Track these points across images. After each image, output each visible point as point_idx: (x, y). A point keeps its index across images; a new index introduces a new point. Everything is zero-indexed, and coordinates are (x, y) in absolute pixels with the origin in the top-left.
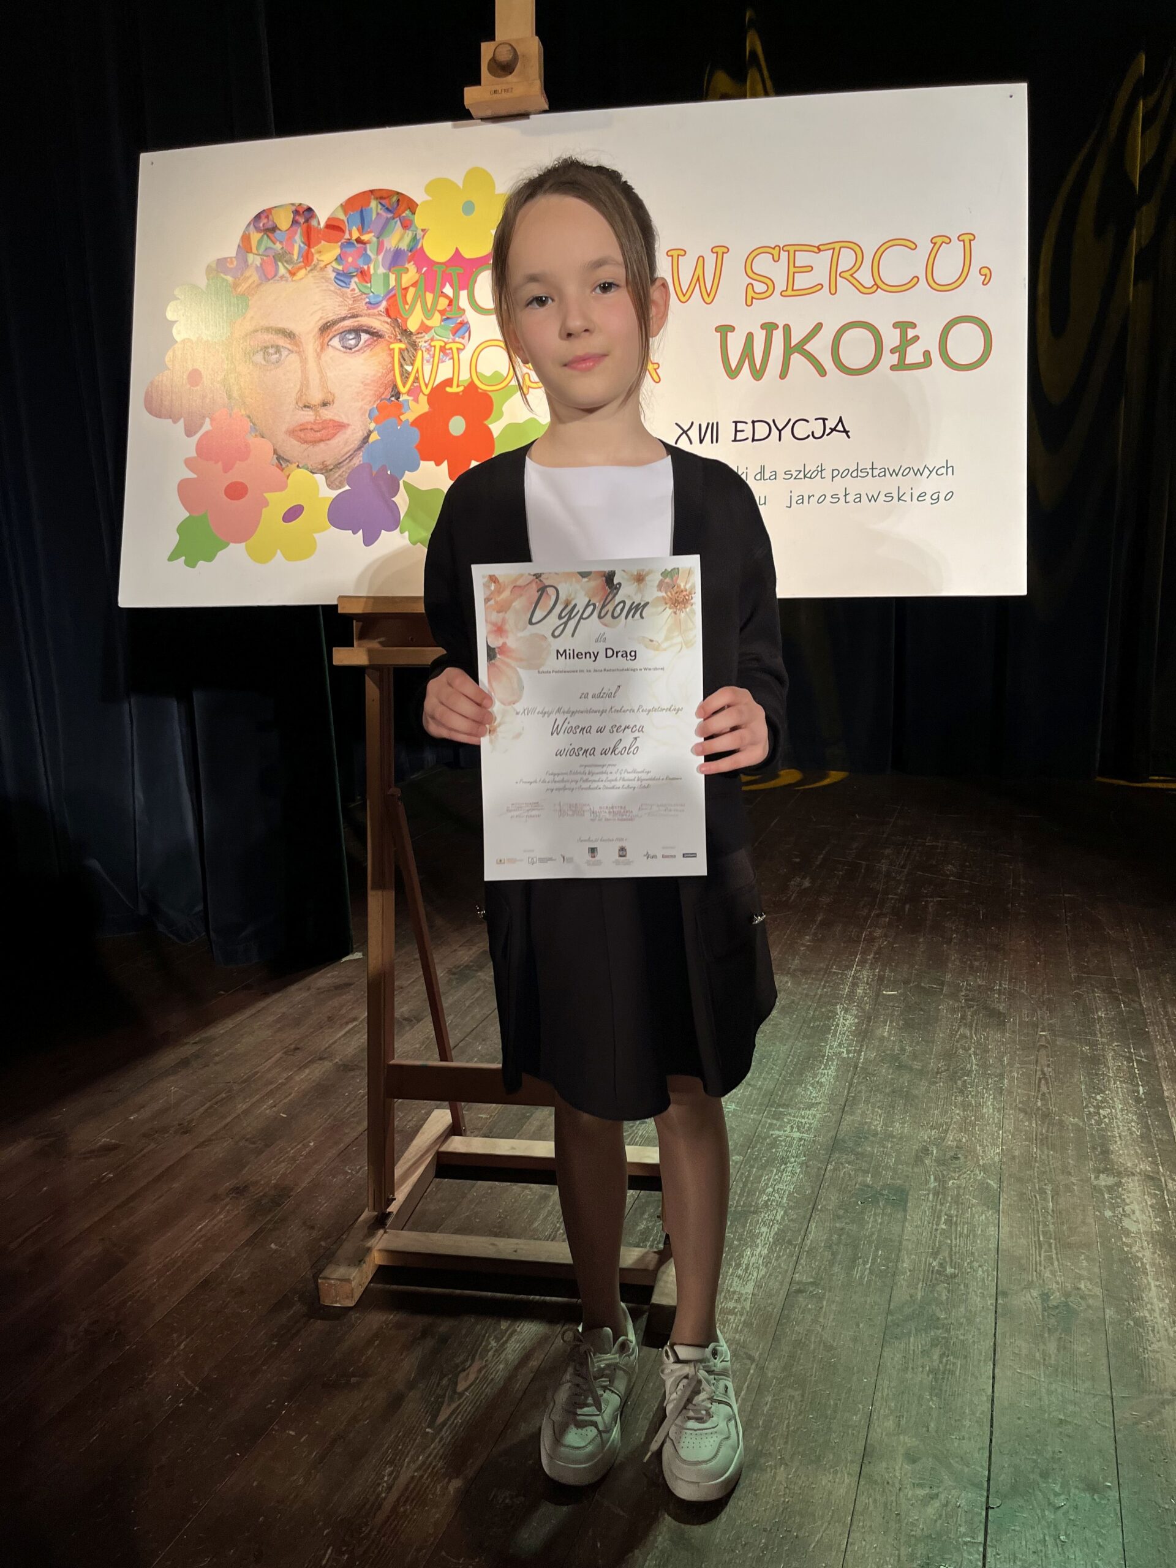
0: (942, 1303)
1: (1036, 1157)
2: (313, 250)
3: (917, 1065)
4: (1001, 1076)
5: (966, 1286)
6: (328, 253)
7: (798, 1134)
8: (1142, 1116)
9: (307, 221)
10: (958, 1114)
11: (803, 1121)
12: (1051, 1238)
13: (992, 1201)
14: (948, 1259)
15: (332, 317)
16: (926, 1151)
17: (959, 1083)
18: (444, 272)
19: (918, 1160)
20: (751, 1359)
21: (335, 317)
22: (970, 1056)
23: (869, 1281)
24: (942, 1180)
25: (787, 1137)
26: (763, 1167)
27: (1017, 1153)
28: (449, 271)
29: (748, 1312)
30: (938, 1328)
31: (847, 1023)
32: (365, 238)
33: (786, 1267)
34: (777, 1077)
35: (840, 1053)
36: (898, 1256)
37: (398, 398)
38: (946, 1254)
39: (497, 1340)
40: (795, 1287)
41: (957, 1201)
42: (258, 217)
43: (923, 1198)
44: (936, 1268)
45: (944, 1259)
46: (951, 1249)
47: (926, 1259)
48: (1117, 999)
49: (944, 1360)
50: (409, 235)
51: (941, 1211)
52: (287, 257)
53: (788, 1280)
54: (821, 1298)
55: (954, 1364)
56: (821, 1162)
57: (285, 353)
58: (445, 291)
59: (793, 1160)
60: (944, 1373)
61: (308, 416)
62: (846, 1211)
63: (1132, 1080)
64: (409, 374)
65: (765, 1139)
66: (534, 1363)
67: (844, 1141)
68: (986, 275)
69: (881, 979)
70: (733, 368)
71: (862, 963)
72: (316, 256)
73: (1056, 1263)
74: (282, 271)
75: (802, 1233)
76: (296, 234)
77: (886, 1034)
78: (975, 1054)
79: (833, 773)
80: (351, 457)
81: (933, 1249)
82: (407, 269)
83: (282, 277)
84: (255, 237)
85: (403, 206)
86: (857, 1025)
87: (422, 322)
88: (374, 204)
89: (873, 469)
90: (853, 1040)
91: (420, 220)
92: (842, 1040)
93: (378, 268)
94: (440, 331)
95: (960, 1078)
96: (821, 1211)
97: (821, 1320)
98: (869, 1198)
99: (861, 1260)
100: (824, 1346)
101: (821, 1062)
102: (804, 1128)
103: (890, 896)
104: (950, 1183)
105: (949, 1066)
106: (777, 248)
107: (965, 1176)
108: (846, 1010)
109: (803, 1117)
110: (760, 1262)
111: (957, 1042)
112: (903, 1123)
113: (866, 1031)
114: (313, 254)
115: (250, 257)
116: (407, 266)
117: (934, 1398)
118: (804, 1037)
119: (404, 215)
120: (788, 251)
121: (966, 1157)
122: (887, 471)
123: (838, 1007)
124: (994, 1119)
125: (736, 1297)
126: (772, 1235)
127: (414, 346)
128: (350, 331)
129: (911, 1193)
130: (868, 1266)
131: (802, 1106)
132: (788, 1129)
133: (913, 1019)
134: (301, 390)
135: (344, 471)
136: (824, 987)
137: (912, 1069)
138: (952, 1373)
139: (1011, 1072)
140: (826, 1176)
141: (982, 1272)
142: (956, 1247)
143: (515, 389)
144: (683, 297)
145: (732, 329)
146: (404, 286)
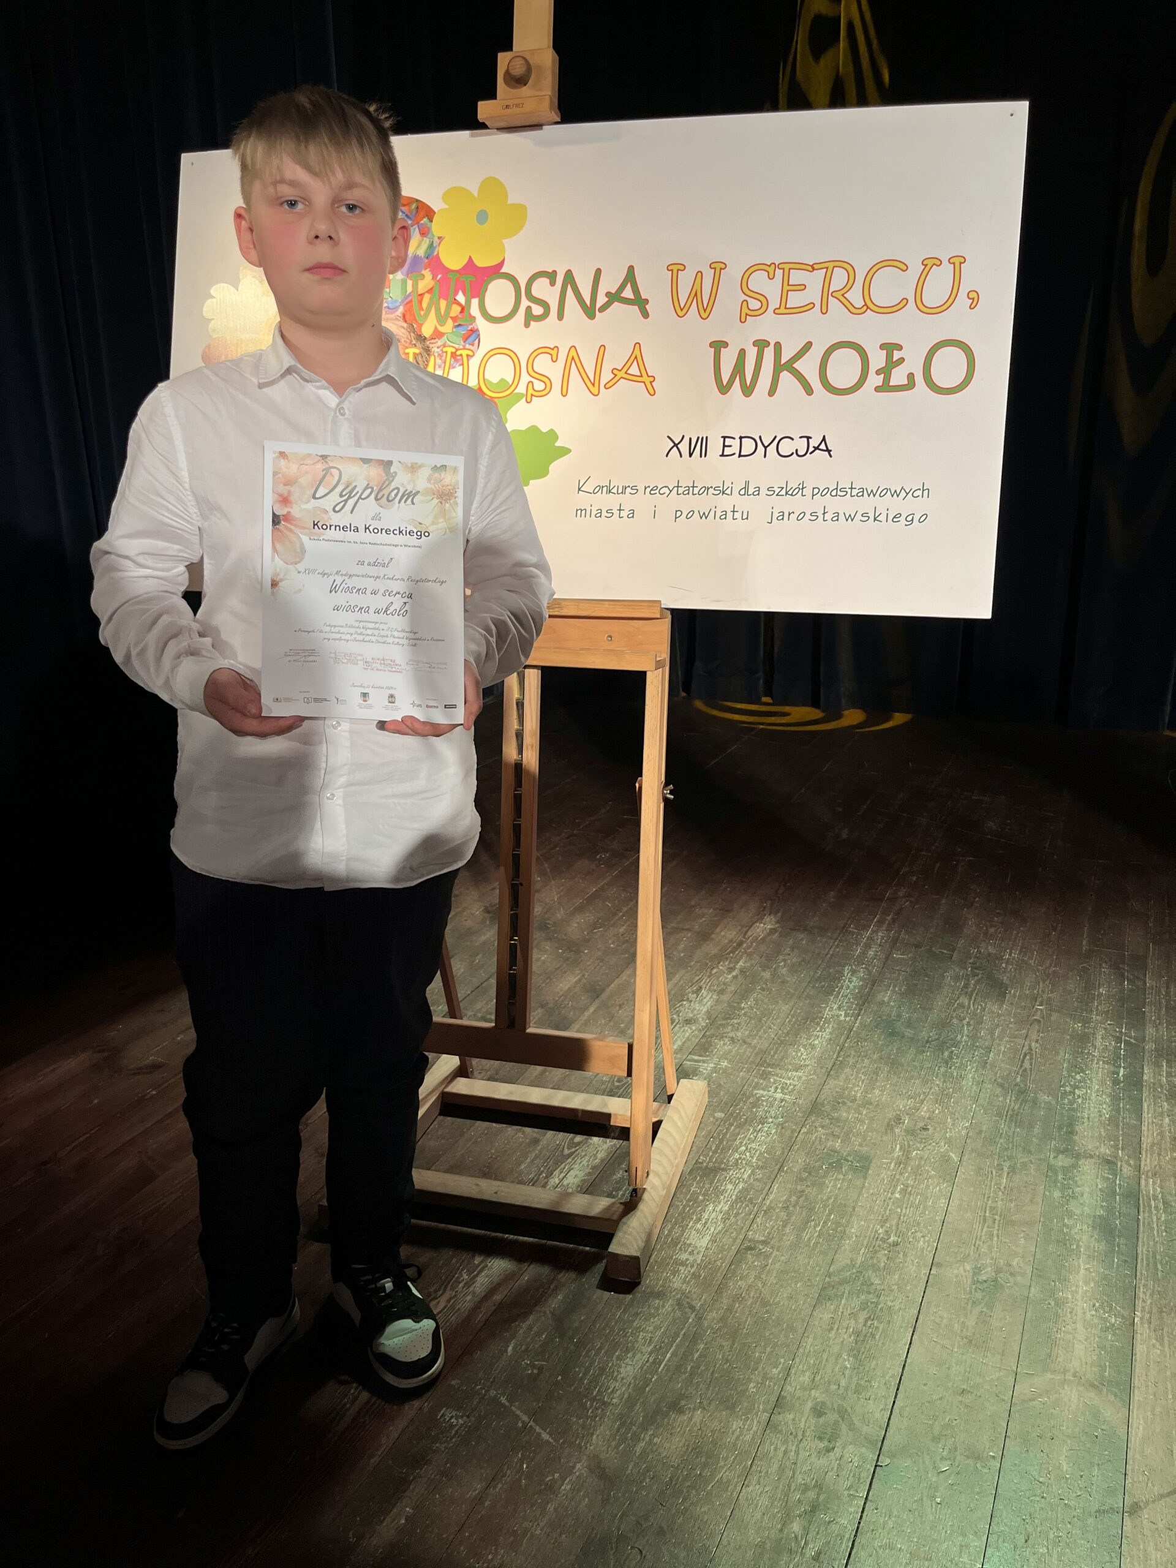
0: (879, 1269)
1: (1002, 1134)
3: (909, 1033)
4: (989, 1050)
5: (905, 1255)
7: (781, 1095)
8: (1115, 1098)
10: (938, 1085)
11: (788, 1082)
12: (997, 1215)
13: (949, 1173)
14: (894, 1228)
16: (898, 1120)
17: (946, 1054)
18: (457, 279)
19: (889, 1128)
20: (692, 1308)
22: (963, 1026)
23: (817, 1243)
24: (906, 1151)
25: (770, 1097)
26: (740, 1126)
27: (984, 1128)
28: (463, 278)
29: (698, 1265)
30: (870, 1293)
31: (851, 986)
33: (742, 1225)
34: (773, 1036)
35: (838, 1016)
36: (848, 1222)
38: (894, 1222)
39: (469, 1275)
40: (747, 1244)
41: (917, 1172)
43: (885, 1166)
44: (882, 1235)
45: (891, 1227)
46: (900, 1218)
47: (874, 1226)
48: (1122, 975)
49: (869, 1322)
50: (426, 242)
51: (898, 1180)
53: (742, 1237)
54: (767, 1257)
55: (877, 1328)
56: (796, 1124)
58: (457, 298)
59: (771, 1120)
60: (865, 1336)
62: (810, 1173)
63: (1116, 1061)
65: (749, 1097)
66: (498, 1297)
67: (823, 1105)
68: (973, 299)
69: (895, 941)
70: (725, 384)
71: (881, 922)
73: (995, 1239)
75: (764, 1192)
77: (886, 999)
78: (969, 1024)
79: (897, 715)
81: (882, 1217)
82: (424, 275)
85: (422, 214)
86: (861, 988)
87: (436, 328)
89: (852, 488)
90: (853, 1003)
91: (437, 227)
92: (842, 1003)
94: (451, 337)
95: (948, 1048)
96: (786, 1172)
97: (763, 1276)
98: (834, 1162)
99: (813, 1223)
100: (761, 1302)
101: (818, 1024)
102: (787, 1089)
103: (924, 853)
104: (914, 1153)
105: (940, 1035)
106: (773, 266)
107: (929, 1147)
108: (854, 972)
109: (789, 1079)
110: (719, 1218)
111: (954, 1011)
112: (883, 1091)
113: (869, 994)
116: (424, 272)
117: (851, 1359)
118: (808, 997)
119: (422, 222)
120: (783, 269)
121: (935, 1129)
122: (865, 491)
123: (846, 968)
124: (971, 1091)
125: (690, 1250)
126: (735, 1193)
127: (428, 350)
129: (874, 1161)
130: (818, 1229)
131: (790, 1067)
132: (772, 1090)
133: (916, 985)
136: (837, 946)
137: (903, 1037)
138: (873, 1336)
139: (999, 1045)
140: (798, 1139)
141: (923, 1244)
142: (904, 1216)
143: (520, 396)
144: (681, 311)
145: (726, 345)
146: (420, 293)
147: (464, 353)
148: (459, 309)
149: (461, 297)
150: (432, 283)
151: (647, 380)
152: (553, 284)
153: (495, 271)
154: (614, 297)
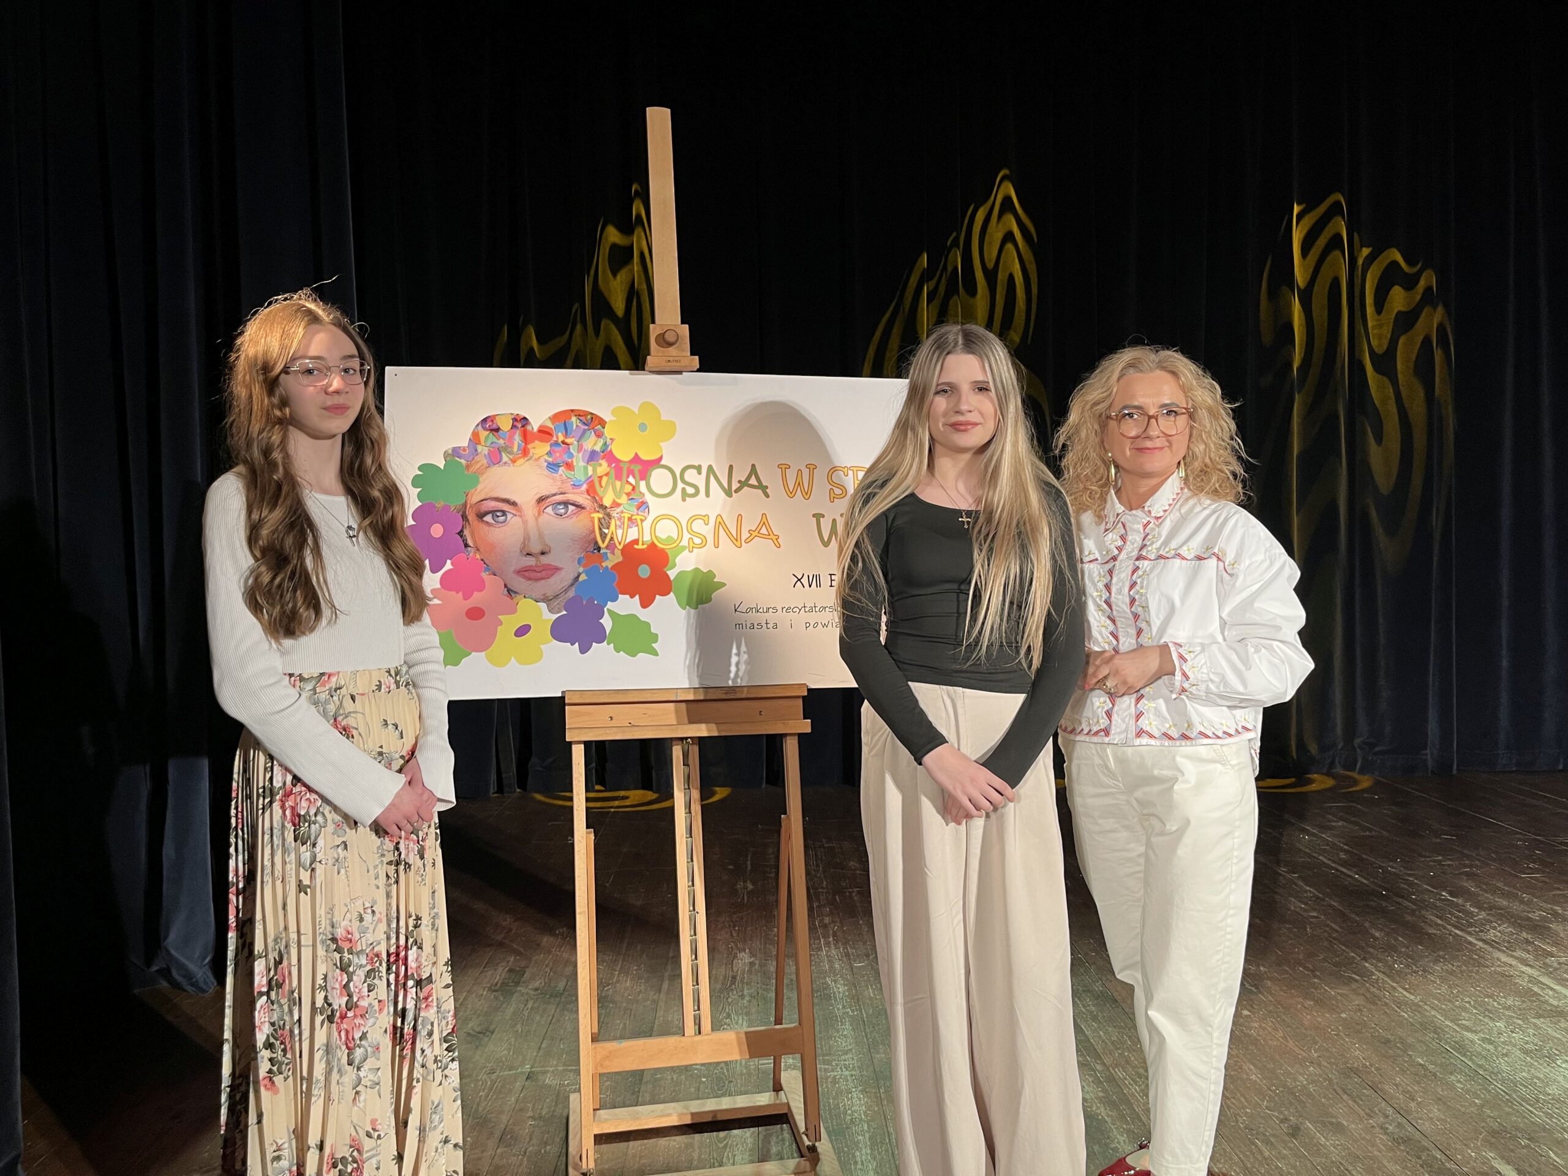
2: (529, 446)
6: (540, 449)
7: (848, 1072)
9: (523, 426)
15: (545, 493)
18: (628, 468)
21: (548, 493)
25: (841, 1075)
28: (632, 467)
31: (840, 991)
32: (568, 441)
35: (847, 1012)
37: (599, 551)
42: (485, 420)
50: (601, 441)
52: (509, 449)
57: (509, 516)
58: (629, 480)
59: (854, 1090)
61: (531, 561)
64: (606, 534)
69: (847, 955)
70: (826, 540)
71: (828, 945)
72: (532, 451)
74: (505, 458)
76: (515, 433)
77: (871, 995)
79: (717, 789)
80: (566, 591)
82: (601, 464)
83: (505, 463)
84: (483, 434)
85: (596, 422)
86: (849, 991)
87: (614, 501)
88: (574, 419)
90: (850, 1002)
91: (608, 432)
92: (844, 1004)
93: (579, 461)
94: (626, 506)
101: (837, 1021)
102: (850, 1068)
106: (846, 468)
108: (835, 981)
109: (845, 1060)
113: (857, 994)
114: (529, 450)
115: (479, 448)
119: (597, 428)
120: (853, 470)
123: (827, 979)
127: (609, 516)
128: (559, 503)
131: (840, 1053)
132: (839, 1069)
134: (524, 543)
135: (563, 600)
143: (684, 548)
144: (791, 494)
145: (823, 516)
146: (599, 475)
147: (638, 518)
148: (631, 488)
149: (631, 479)
150: (608, 469)
151: (774, 538)
152: (700, 473)
153: (657, 463)
154: (743, 484)
